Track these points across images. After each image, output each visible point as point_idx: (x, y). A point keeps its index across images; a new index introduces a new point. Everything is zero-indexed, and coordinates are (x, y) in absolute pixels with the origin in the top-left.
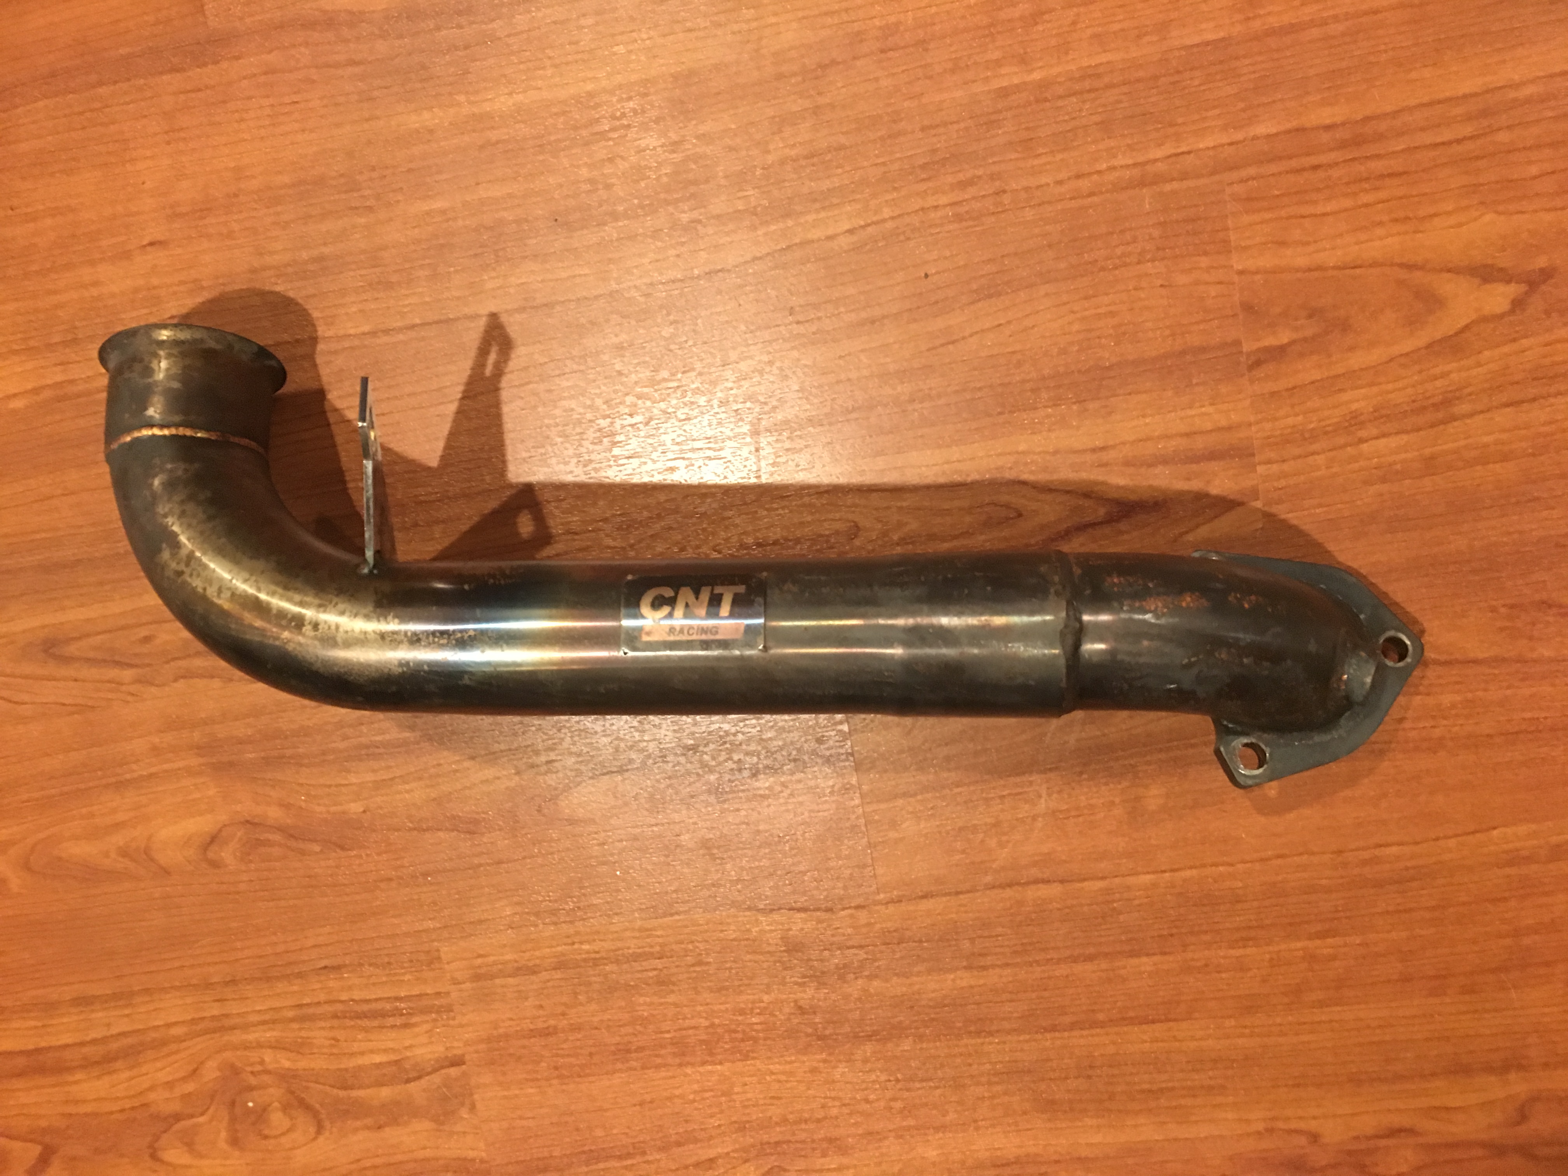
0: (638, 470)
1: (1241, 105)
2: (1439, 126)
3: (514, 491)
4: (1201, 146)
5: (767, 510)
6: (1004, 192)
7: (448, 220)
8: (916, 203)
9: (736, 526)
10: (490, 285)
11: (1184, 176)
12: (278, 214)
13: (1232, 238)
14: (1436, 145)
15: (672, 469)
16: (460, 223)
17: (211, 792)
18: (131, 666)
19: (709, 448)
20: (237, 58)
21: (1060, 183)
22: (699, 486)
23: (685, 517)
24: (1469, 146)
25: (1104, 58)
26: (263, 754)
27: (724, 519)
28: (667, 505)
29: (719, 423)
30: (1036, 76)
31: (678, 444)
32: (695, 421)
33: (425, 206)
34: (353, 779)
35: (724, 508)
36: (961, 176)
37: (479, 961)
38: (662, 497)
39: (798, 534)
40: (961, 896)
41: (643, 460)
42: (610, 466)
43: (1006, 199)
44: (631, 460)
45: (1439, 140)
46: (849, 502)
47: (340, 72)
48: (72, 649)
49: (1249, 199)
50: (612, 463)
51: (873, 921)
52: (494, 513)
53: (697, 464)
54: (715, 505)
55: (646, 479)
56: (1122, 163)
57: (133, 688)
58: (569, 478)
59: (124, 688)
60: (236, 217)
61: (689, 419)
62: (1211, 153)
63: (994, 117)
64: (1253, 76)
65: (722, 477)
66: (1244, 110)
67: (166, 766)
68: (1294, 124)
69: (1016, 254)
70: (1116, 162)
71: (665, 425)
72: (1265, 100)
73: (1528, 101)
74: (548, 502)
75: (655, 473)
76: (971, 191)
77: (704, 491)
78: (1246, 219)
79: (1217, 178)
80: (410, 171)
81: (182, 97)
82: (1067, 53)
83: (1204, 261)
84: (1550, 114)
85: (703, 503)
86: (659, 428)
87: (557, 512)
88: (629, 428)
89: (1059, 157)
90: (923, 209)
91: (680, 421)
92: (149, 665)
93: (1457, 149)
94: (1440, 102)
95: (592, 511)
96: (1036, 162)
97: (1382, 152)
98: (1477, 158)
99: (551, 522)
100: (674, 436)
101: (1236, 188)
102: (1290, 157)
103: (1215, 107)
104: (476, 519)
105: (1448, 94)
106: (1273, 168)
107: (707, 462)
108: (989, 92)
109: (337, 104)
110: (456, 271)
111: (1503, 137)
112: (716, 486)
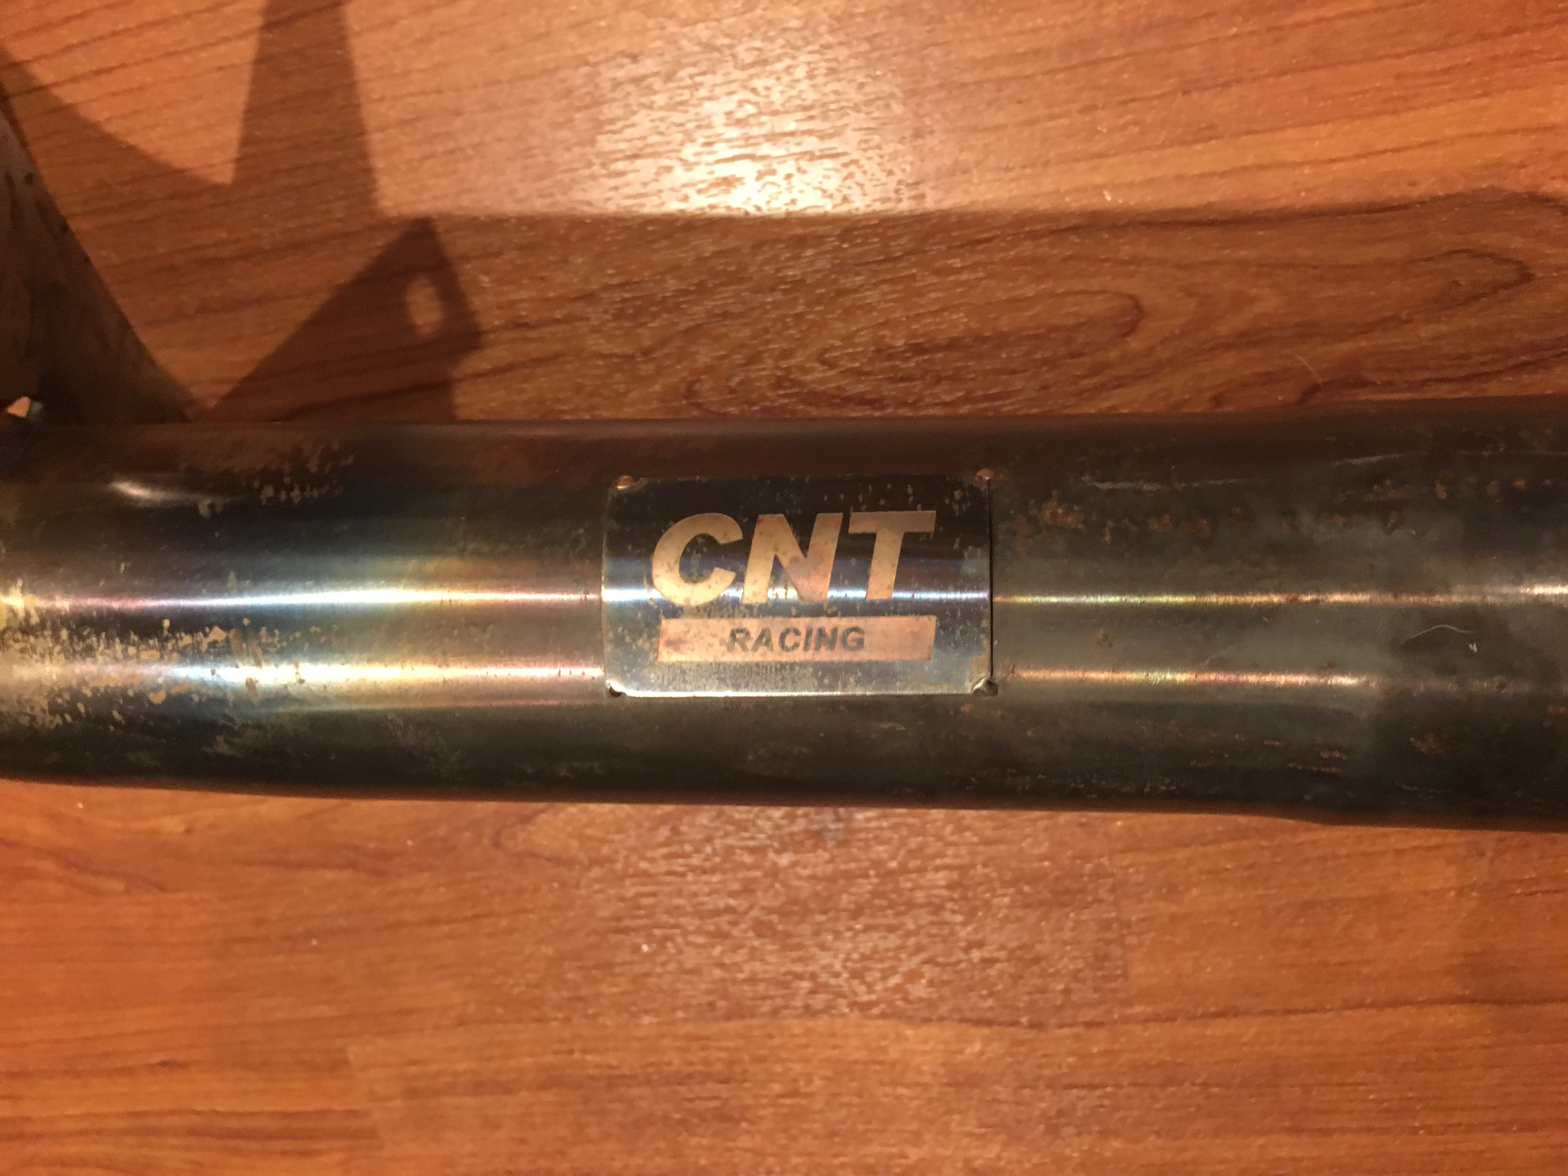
0: (654, 186)
3: (394, 235)
5: (937, 272)
9: (870, 308)
15: (728, 183)
19: (810, 132)
22: (787, 221)
23: (756, 290)
27: (843, 293)
28: (719, 264)
29: (831, 71)
31: (739, 123)
32: (779, 66)
35: (841, 269)
37: (414, 1070)
38: (708, 246)
39: (1005, 324)
40: (1293, 1018)
41: (665, 162)
42: (593, 177)
44: (639, 163)
46: (1126, 251)
50: (596, 169)
51: (1117, 1046)
52: (361, 282)
53: (783, 169)
54: (822, 263)
55: (673, 206)
58: (510, 207)
61: (765, 62)
65: (838, 199)
71: (709, 79)
74: (466, 258)
75: (690, 191)
77: (799, 231)
85: (798, 257)
86: (696, 87)
87: (485, 280)
88: (631, 88)
91: (744, 67)
95: (561, 277)
99: (476, 302)
100: (729, 104)
104: (323, 297)
107: (803, 164)
112: (823, 220)
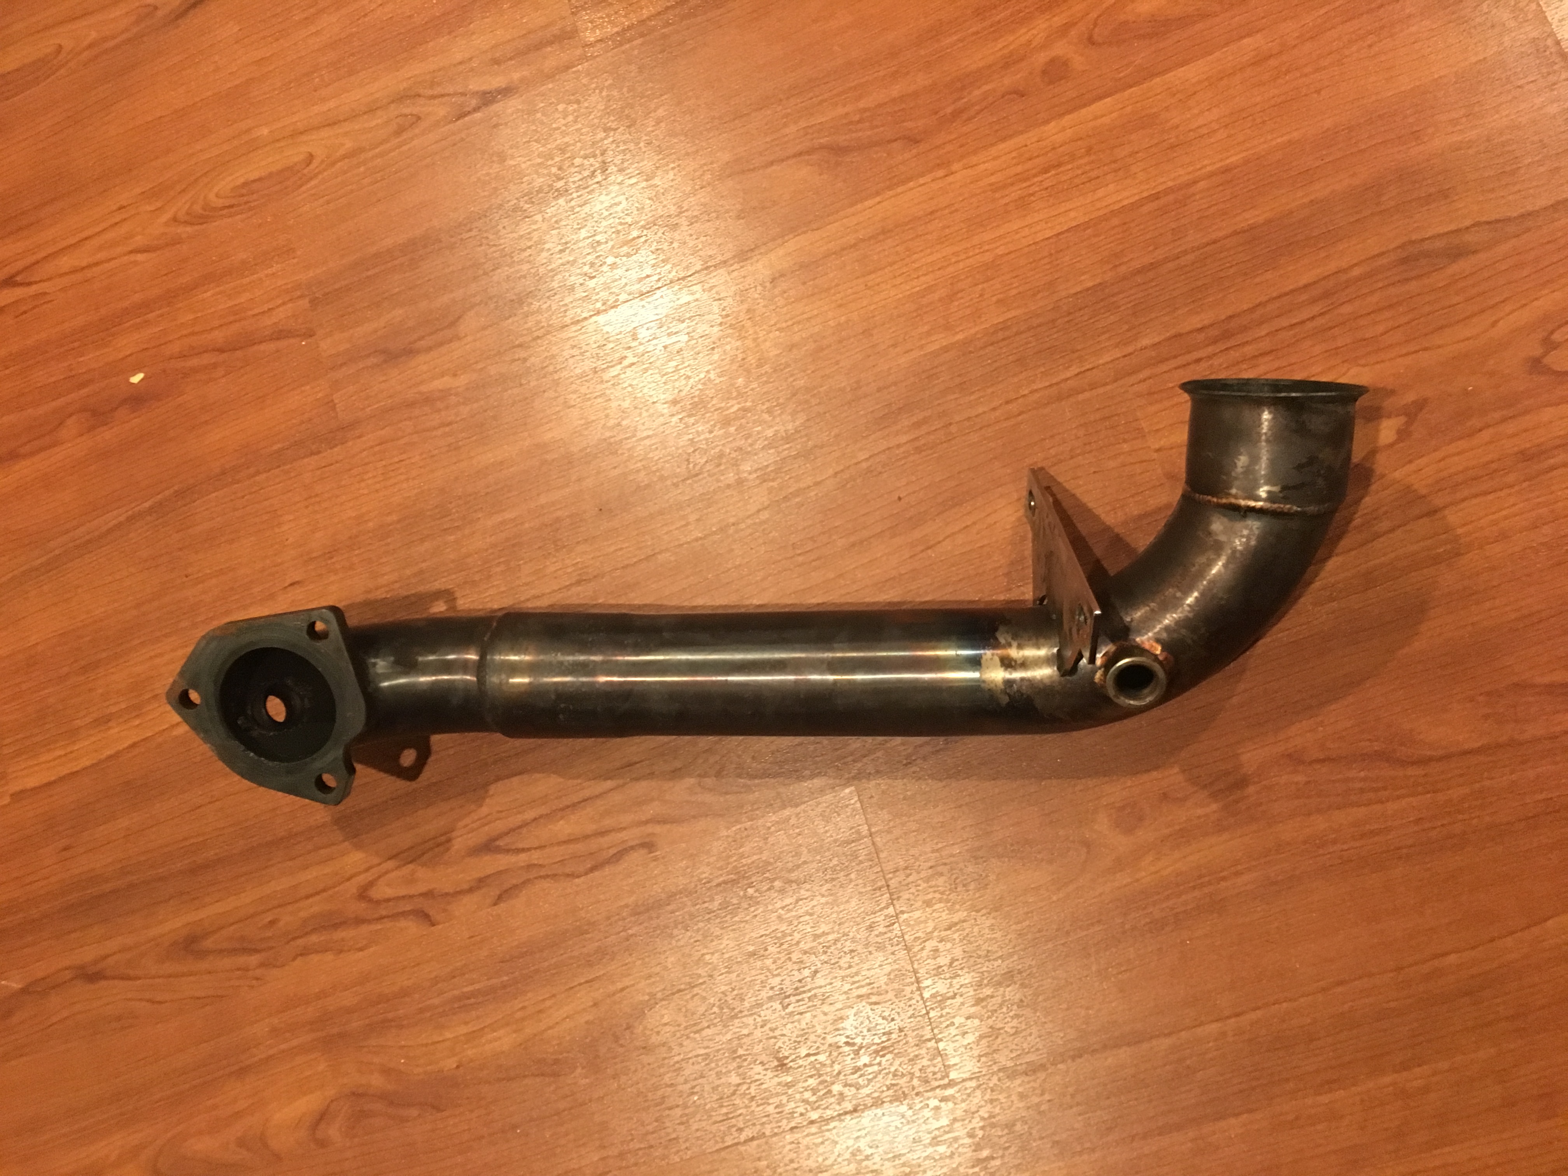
1: (1126, 327)
2: (1290, 311)
4: (1101, 362)
6: (950, 424)
7: (516, 526)
8: (884, 444)
10: (552, 569)
11: (1093, 386)
12: (388, 544)
13: (1144, 425)
14: (1293, 326)
16: (527, 525)
17: (321, 1067)
18: (256, 951)
20: (360, 437)
21: (994, 409)
24: (1320, 321)
25: (1009, 315)
26: (367, 1021)
30: (960, 337)
33: (498, 518)
34: (448, 1035)
36: (914, 419)
43: (953, 429)
45: (1294, 321)
47: (434, 433)
48: (208, 943)
49: (1150, 394)
56: (1040, 386)
57: (259, 972)
59: (250, 973)
60: (357, 552)
62: (1111, 366)
63: (934, 371)
64: (1129, 305)
66: (1128, 330)
67: (283, 1046)
68: (1173, 332)
69: (969, 469)
70: (1035, 387)
72: (1143, 320)
73: (1358, 279)
76: (924, 429)
78: (1152, 409)
79: (1120, 383)
80: (487, 493)
81: (319, 472)
82: (980, 317)
83: (1126, 447)
84: (1380, 285)
89: (990, 391)
90: (889, 449)
92: (272, 948)
93: (1310, 325)
94: (1286, 294)
96: (972, 398)
97: (1249, 339)
98: (1331, 328)
101: (1136, 388)
102: (1175, 357)
103: (1104, 333)
105: (1291, 287)
106: (1164, 367)
108: (925, 355)
109: (433, 456)
110: (525, 563)
111: (1347, 309)
